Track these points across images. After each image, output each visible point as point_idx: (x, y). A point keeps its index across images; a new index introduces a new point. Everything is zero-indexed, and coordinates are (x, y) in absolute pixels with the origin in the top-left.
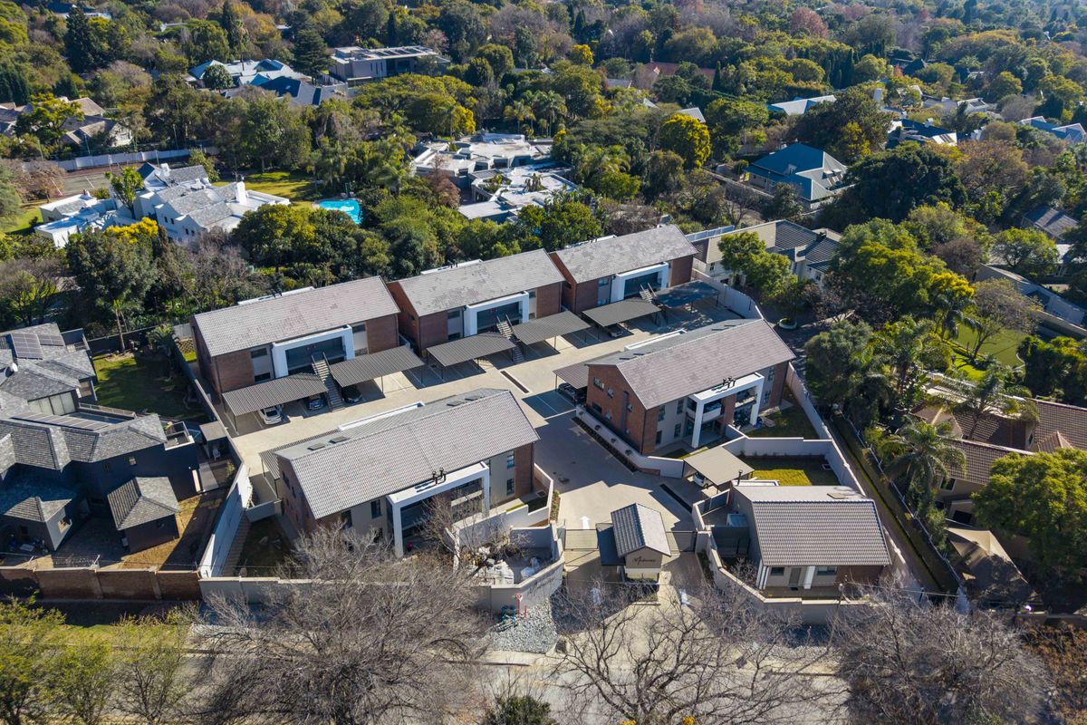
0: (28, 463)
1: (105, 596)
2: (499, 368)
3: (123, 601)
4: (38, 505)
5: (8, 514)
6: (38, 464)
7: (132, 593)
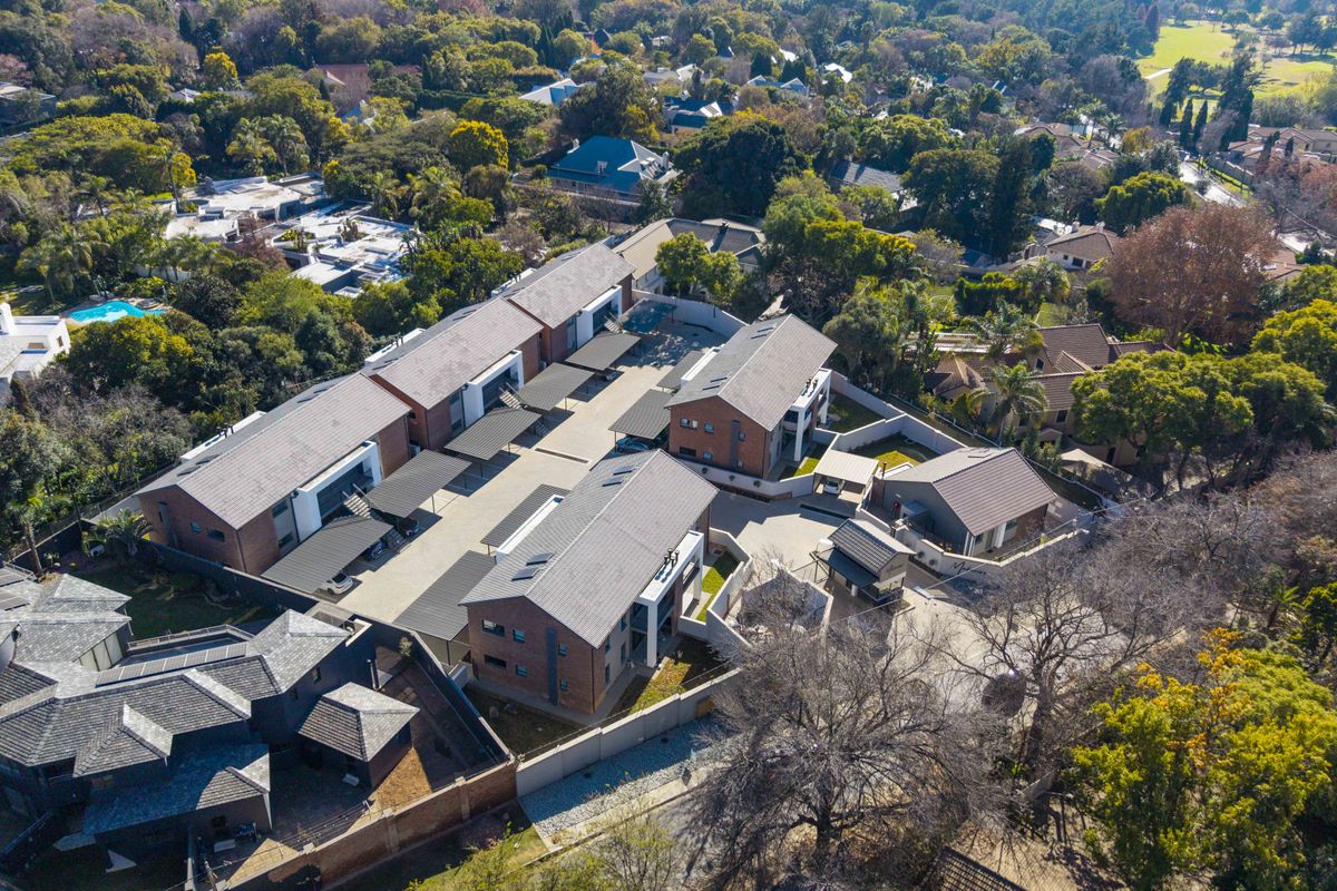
0: (193, 728)
1: (402, 845)
2: (530, 447)
3: (428, 840)
4: (238, 776)
5: (201, 805)
6: (210, 724)
7: (433, 827)
